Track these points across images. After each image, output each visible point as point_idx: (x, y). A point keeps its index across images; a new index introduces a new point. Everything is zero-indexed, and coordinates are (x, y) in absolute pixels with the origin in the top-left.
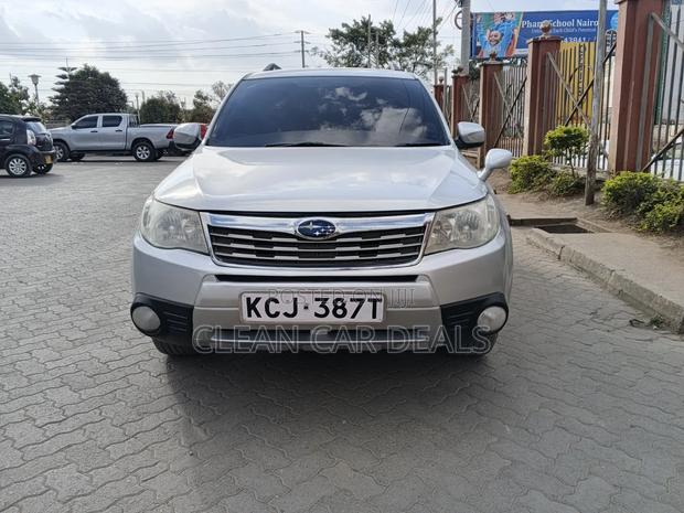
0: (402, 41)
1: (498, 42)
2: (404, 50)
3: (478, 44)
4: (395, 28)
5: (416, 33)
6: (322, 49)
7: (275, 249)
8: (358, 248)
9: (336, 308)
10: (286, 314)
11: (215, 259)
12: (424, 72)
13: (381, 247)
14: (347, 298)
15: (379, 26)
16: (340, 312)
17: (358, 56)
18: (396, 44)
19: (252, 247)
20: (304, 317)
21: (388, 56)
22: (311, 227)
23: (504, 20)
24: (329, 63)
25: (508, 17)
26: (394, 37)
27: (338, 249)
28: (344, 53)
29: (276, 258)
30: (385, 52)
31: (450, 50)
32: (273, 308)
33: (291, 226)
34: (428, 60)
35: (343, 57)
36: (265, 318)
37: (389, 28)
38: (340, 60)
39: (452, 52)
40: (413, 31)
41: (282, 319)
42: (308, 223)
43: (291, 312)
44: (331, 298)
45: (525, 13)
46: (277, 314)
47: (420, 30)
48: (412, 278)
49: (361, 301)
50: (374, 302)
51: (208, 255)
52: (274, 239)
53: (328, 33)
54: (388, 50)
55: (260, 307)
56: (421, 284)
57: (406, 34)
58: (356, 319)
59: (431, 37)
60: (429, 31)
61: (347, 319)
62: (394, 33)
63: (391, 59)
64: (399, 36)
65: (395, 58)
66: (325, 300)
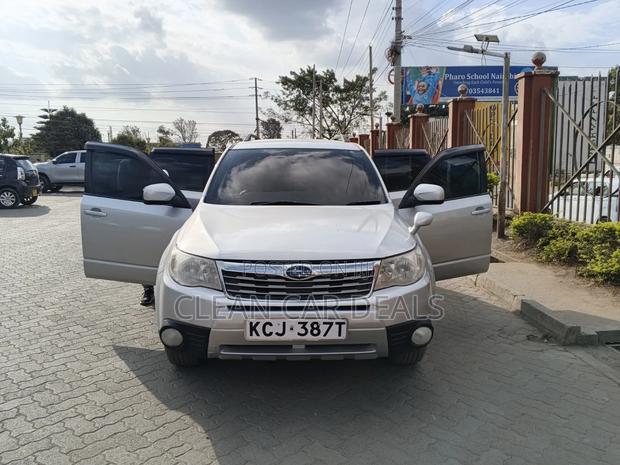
0: (342, 87)
1: (425, 91)
2: (344, 95)
3: (408, 93)
4: (336, 77)
5: (354, 80)
6: (272, 93)
7: (270, 287)
8: (328, 286)
9: (313, 329)
10: (277, 334)
11: (227, 294)
13: (345, 285)
14: (320, 321)
15: (322, 74)
16: (315, 332)
17: (304, 99)
18: (337, 89)
19: (253, 286)
20: (290, 336)
21: (330, 100)
22: (294, 271)
23: (430, 73)
24: (279, 105)
25: (434, 71)
26: (335, 84)
27: (314, 287)
28: (292, 97)
29: (270, 293)
30: (328, 97)
31: (384, 96)
32: (268, 329)
33: (282, 271)
34: (366, 103)
35: (291, 101)
36: (262, 337)
37: (331, 76)
38: (288, 103)
39: (386, 97)
40: (352, 78)
41: (274, 337)
42: (292, 268)
43: (281, 332)
44: (310, 322)
45: (448, 68)
46: (271, 334)
47: (358, 78)
49: (331, 324)
50: (340, 324)
51: (222, 291)
52: (269, 280)
53: (278, 79)
54: (330, 95)
55: (259, 328)
57: (345, 81)
58: (327, 337)
59: (368, 84)
60: (366, 79)
61: (321, 337)
62: (336, 80)
63: (332, 103)
64: (340, 83)
65: (336, 102)
66: (305, 323)
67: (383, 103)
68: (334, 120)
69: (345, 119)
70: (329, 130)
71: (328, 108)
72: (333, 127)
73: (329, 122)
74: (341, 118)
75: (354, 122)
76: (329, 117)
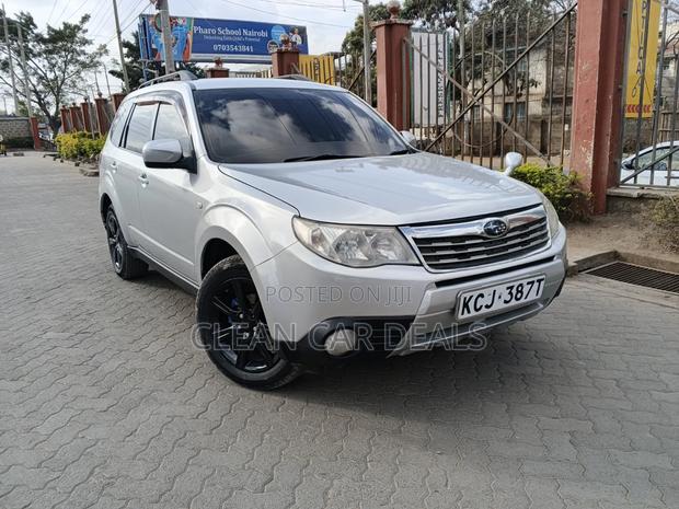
0: (46, 37)
1: (174, 45)
2: (50, 46)
3: (154, 46)
4: (35, 21)
5: (62, 28)
7: (470, 250)
8: (519, 240)
9: (518, 292)
10: (487, 307)
11: (427, 267)
12: (78, 72)
13: (531, 236)
14: (524, 282)
15: (14, 18)
16: (519, 295)
18: (39, 39)
19: (453, 252)
20: (499, 306)
21: (31, 51)
22: (492, 227)
23: (177, 24)
25: (180, 22)
26: (35, 31)
29: (473, 258)
30: (26, 47)
31: (103, 50)
32: (479, 303)
34: (82, 58)
36: (473, 313)
37: (29, 22)
39: (106, 51)
40: (59, 26)
41: (484, 310)
43: (490, 303)
45: (197, 19)
46: (481, 307)
47: (66, 26)
48: (550, 259)
49: (533, 283)
50: (540, 281)
51: (421, 265)
52: (467, 242)
54: (30, 46)
55: (471, 304)
56: (557, 261)
57: (50, 28)
59: (80, 35)
60: (77, 28)
61: (523, 300)
62: (36, 27)
63: (35, 56)
64: (42, 30)
65: (40, 55)
66: (512, 288)
67: (104, 59)
68: (41, 78)
69: (56, 78)
70: (35, 91)
71: (29, 62)
72: (40, 88)
73: (34, 80)
74: (51, 76)
75: (68, 81)
76: (34, 75)
